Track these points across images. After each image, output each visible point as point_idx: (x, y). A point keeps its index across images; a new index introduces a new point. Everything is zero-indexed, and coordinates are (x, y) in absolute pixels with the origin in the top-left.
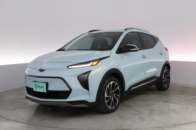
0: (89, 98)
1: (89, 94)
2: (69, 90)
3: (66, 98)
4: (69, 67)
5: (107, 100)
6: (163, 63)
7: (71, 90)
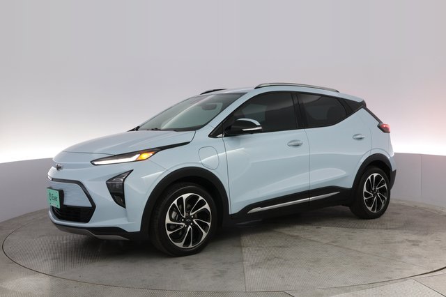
0: (127, 223)
1: (126, 215)
2: (90, 206)
3: (87, 221)
4: (96, 163)
5: (169, 230)
6: (362, 161)
7: (94, 206)
